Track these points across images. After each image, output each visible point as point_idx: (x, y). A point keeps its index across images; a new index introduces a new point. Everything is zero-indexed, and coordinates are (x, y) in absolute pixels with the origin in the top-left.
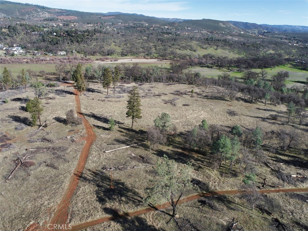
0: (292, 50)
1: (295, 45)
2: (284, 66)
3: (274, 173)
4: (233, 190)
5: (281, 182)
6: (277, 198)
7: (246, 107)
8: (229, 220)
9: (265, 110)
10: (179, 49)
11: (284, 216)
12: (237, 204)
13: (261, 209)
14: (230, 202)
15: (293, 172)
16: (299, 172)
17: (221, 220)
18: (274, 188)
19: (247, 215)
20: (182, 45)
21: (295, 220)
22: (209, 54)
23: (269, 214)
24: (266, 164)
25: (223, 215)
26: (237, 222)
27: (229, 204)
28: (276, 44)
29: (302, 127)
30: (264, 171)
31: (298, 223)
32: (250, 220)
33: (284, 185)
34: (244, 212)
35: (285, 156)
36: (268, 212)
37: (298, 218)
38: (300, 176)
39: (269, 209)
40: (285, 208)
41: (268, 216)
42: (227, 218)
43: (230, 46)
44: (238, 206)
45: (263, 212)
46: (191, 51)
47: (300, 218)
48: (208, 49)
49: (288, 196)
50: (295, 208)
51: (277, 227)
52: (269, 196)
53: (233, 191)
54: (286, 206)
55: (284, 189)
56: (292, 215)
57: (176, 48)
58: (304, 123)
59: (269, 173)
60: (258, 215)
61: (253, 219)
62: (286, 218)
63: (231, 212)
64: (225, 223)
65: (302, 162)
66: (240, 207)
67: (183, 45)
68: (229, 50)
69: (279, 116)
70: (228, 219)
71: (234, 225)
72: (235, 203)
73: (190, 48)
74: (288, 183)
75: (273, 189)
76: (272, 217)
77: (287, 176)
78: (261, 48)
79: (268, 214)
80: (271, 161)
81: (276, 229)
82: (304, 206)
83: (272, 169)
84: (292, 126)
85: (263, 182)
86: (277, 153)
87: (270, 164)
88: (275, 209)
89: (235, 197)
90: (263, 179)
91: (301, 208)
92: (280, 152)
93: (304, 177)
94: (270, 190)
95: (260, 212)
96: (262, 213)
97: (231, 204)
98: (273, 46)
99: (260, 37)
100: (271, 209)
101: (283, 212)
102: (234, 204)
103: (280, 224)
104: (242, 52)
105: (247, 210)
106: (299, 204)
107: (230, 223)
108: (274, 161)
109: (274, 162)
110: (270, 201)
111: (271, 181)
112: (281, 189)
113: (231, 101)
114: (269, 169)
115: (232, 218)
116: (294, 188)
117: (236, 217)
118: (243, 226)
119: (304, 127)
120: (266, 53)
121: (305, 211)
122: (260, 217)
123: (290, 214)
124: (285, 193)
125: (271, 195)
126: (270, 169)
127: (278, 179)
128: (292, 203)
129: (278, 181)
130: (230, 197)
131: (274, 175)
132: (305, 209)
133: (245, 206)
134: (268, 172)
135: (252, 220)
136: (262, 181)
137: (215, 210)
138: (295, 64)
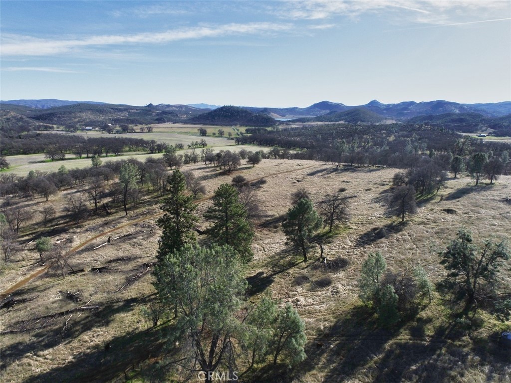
8: (57, 295)
11: (93, 265)
12: (43, 285)
15: (54, 241)
16: (58, 238)
17: (51, 300)
19: (67, 283)
21: (105, 262)
25: (46, 297)
26: (67, 290)
27: (35, 289)
32: (74, 283)
34: (59, 284)
35: (23, 237)
36: (78, 271)
38: (63, 240)
40: (86, 262)
41: (83, 272)
42: (54, 296)
44: (46, 285)
47: (106, 259)
49: (76, 255)
50: (93, 257)
53: (20, 282)
56: (98, 261)
62: (97, 265)
63: (49, 291)
65: (48, 232)
66: (50, 284)
72: (40, 286)
74: (61, 249)
76: (87, 270)
81: (102, 273)
82: (97, 252)
83: (28, 250)
87: (20, 247)
88: (81, 266)
89: (31, 284)
93: (67, 239)
96: (75, 275)
100: (77, 268)
101: (89, 264)
103: (99, 269)
115: (58, 292)
121: (103, 254)
122: (79, 277)
128: (86, 256)
132: (100, 254)
137: (30, 300)
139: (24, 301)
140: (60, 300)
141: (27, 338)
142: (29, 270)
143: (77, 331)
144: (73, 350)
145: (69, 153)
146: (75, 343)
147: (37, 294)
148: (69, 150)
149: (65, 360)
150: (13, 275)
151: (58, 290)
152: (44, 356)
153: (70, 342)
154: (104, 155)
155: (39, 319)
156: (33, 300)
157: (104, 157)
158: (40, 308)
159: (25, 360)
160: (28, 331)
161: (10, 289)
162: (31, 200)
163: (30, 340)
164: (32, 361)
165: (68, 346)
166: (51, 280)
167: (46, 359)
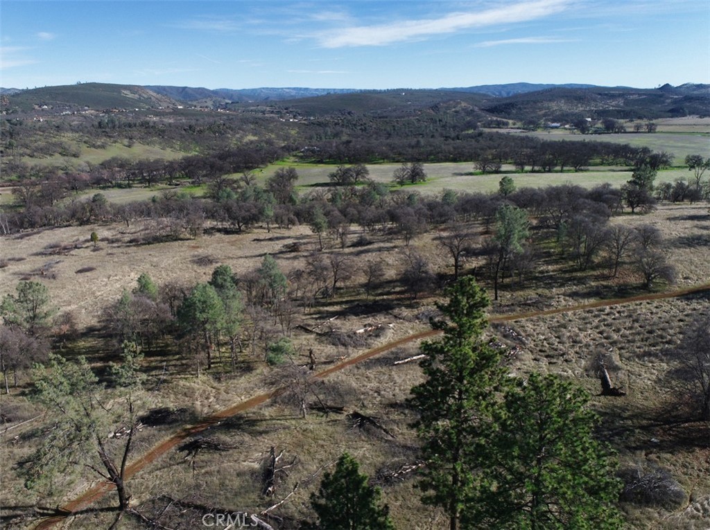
0: (289, 131)
1: (291, 120)
2: (283, 161)
3: (323, 338)
4: (253, 397)
5: (342, 349)
6: (344, 378)
7: (232, 243)
8: (262, 456)
9: (270, 239)
10: (31, 156)
11: (366, 403)
12: (270, 419)
13: (320, 408)
14: (253, 422)
15: (357, 326)
16: (366, 323)
17: (245, 463)
18: (332, 364)
19: (298, 431)
20: (36, 144)
21: (387, 402)
22: (114, 159)
23: (338, 410)
24: (305, 329)
25: (247, 452)
26: (282, 451)
27: (253, 426)
28: (256, 122)
29: (347, 250)
30: (304, 343)
31: (393, 405)
32: (306, 437)
33: (348, 352)
34: (288, 428)
35: (334, 305)
36: (334, 408)
37: (391, 396)
38: (370, 328)
39: (335, 403)
40: (362, 389)
41: (338, 415)
42: (258, 455)
43: (160, 135)
44: (274, 421)
45: (327, 413)
46: (66, 158)
47: (394, 395)
48: (108, 147)
49: (362, 368)
50: (380, 382)
51: (360, 426)
52: (329, 381)
53: (252, 399)
54: (364, 386)
55: (350, 359)
56: (379, 395)
57: (22, 155)
58: (349, 244)
59: (315, 343)
60: (319, 421)
61: (311, 432)
62: (371, 405)
63: (263, 440)
64: (256, 466)
65: (366, 306)
66: (279, 422)
67: (39, 145)
68: (160, 143)
69: (301, 244)
70: (261, 454)
71: (277, 459)
72: (265, 420)
73: (60, 150)
74: (354, 347)
75: (331, 367)
76: (346, 413)
77: (349, 336)
78: (229, 133)
79: (337, 413)
80: (312, 322)
81: (360, 431)
82: (393, 373)
83: (317, 334)
84: (329, 253)
85: (310, 361)
86: (318, 304)
87: (312, 326)
88: (347, 398)
89: (261, 409)
90: (307, 356)
91: (391, 379)
92: (323, 301)
93: (377, 328)
94: (326, 370)
95: (321, 414)
96: (325, 416)
97: (257, 425)
98: (252, 126)
99: (220, 113)
100: (339, 401)
101: (362, 397)
102: (264, 422)
103: (363, 418)
104: (192, 146)
105: (293, 422)
106: (384, 374)
107: (266, 460)
108: (316, 319)
109: (318, 321)
110: (334, 388)
111: (323, 354)
112: (346, 360)
113: (194, 239)
114: (313, 336)
115: (269, 450)
116: (367, 351)
117: (275, 444)
118: (295, 454)
119: (351, 249)
120: (241, 142)
121: (399, 381)
122: (324, 425)
123: (376, 394)
124: (354, 365)
125: (332, 377)
126: (315, 335)
127: (334, 347)
128: (372, 376)
129: (336, 350)
130: (250, 412)
131: (325, 342)
132: (396, 378)
133: (288, 417)
134: (312, 341)
135: (310, 434)
136: (306, 361)
137: (224, 450)
138: (302, 154)
140: (253, 473)
145: (510, 163)
147: (245, 437)
148: (511, 158)
154: (558, 168)
155: (190, 506)
156: (228, 450)
157: (557, 172)
158: (216, 478)
161: (232, 409)
162: (391, 240)
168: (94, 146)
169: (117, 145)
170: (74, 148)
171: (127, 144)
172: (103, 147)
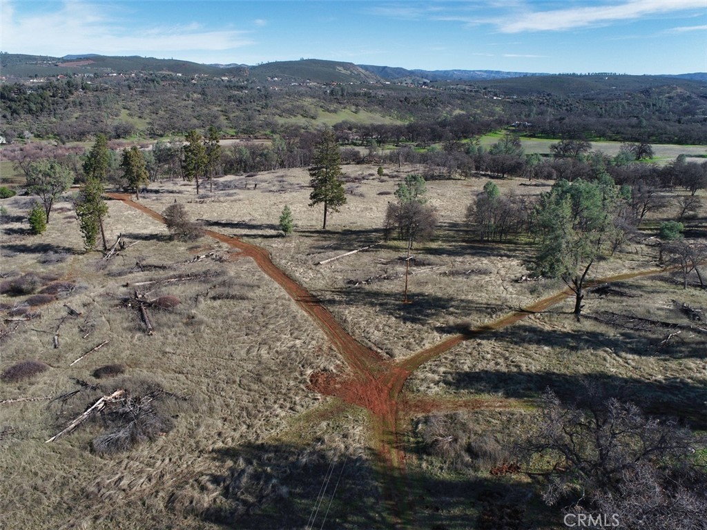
0: (494, 108)
1: (495, 98)
8: (667, 303)
9: (536, 185)
12: (652, 287)
14: (638, 286)
17: (657, 305)
20: (284, 106)
25: (651, 300)
42: (662, 302)
43: (380, 104)
48: (339, 112)
53: (623, 275)
63: (658, 296)
64: (668, 307)
68: (380, 112)
70: (665, 302)
72: (648, 286)
73: (302, 113)
78: (440, 107)
89: (637, 281)
95: (699, 289)
96: (703, 290)
97: (643, 288)
99: (424, 89)
104: (408, 116)
137: (630, 296)
138: (514, 128)
139: (622, 294)
140: (670, 310)
141: (612, 333)
142: (639, 266)
143: (681, 352)
144: (667, 371)
146: (673, 364)
147: (640, 293)
149: (652, 375)
150: (618, 265)
151: (670, 298)
152: (625, 359)
153: (665, 360)
155: (633, 318)
156: (632, 297)
158: (639, 308)
159: (601, 353)
160: (615, 326)
161: (610, 278)
162: (670, 191)
163: (614, 336)
164: (609, 357)
165: (662, 363)
166: (664, 285)
167: (627, 363)
168: (328, 110)
169: (346, 110)
170: (313, 112)
171: (354, 110)
172: (335, 111)
